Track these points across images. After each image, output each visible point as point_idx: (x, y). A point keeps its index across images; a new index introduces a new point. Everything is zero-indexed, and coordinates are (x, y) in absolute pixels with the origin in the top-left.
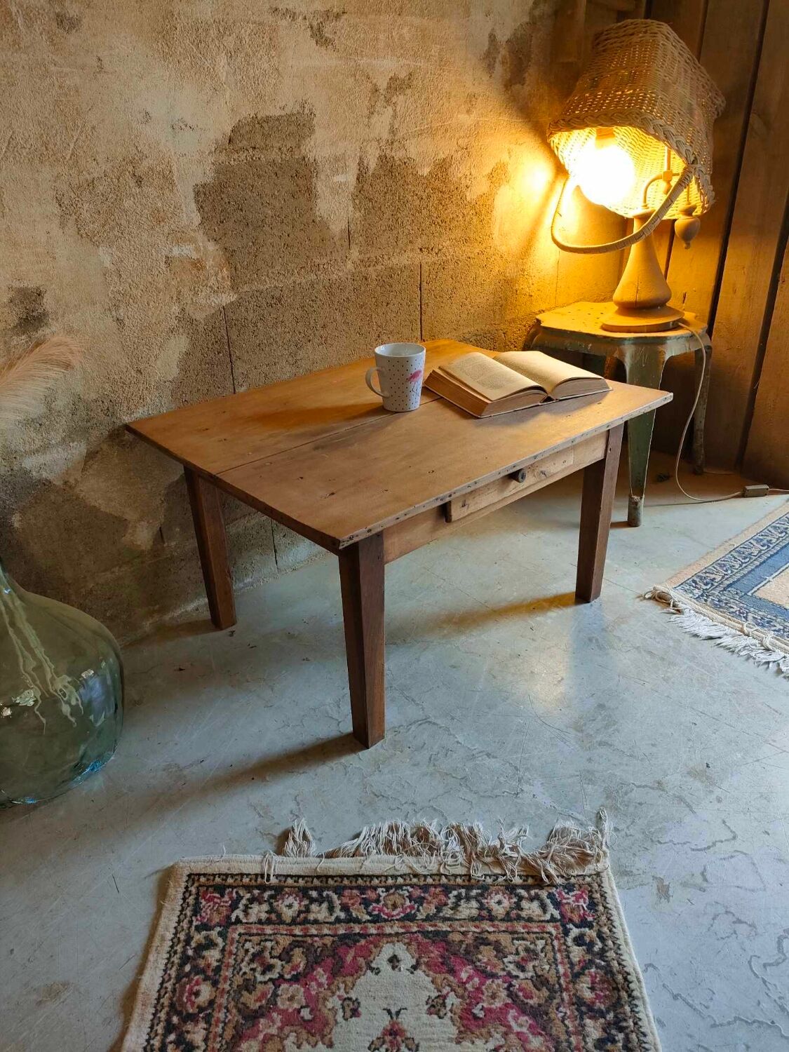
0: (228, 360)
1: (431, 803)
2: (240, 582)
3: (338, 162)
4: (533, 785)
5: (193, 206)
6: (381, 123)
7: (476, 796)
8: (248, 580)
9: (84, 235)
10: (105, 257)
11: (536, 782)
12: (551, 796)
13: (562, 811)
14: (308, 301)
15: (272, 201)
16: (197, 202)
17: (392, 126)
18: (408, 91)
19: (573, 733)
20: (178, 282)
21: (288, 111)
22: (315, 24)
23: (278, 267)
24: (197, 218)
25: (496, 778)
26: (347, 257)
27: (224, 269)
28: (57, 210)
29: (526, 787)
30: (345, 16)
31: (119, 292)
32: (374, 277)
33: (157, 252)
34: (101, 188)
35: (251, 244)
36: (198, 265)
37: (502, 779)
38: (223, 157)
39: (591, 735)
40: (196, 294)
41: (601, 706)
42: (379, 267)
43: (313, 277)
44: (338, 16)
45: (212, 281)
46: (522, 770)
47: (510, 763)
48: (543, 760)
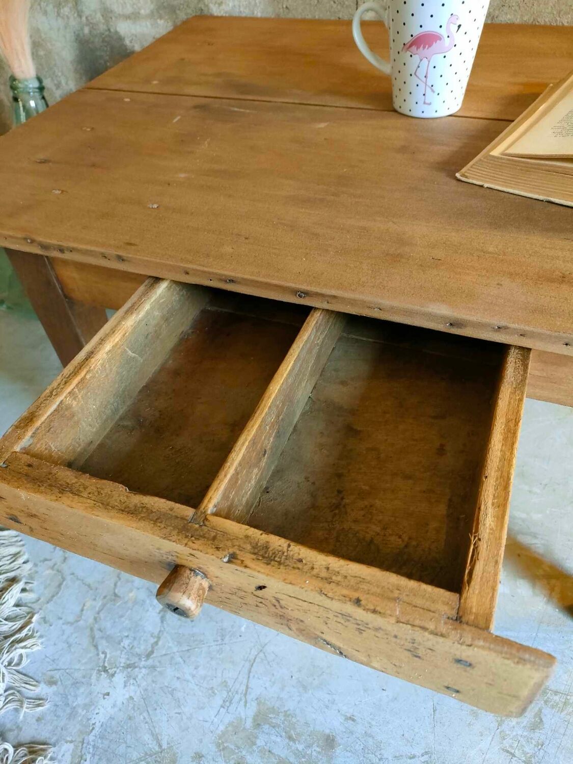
1: (69, 578)
4: (125, 686)
7: (91, 620)
11: (132, 687)
12: (112, 718)
13: (88, 743)
19: (248, 713)
25: (126, 634)
29: (119, 678)
37: (126, 642)
39: (254, 743)
41: (330, 742)
46: (150, 662)
47: (156, 643)
48: (177, 684)
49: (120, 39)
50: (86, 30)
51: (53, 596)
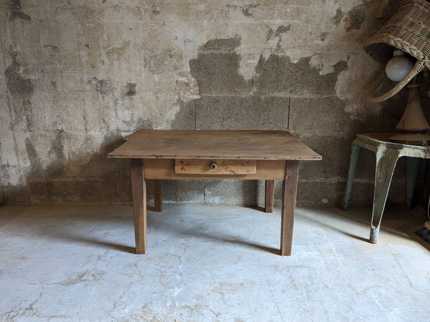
0: (194, 118)
2: (188, 201)
3: (251, 56)
4: (179, 289)
5: (189, 66)
6: (274, 42)
7: (159, 281)
8: (191, 202)
9: (151, 71)
10: (156, 78)
11: (181, 289)
12: (179, 295)
14: (230, 103)
15: (219, 67)
16: (190, 65)
17: (278, 44)
18: (288, 32)
19: (218, 285)
20: (179, 89)
21: (230, 37)
22: (245, 9)
23: (219, 90)
24: (189, 70)
26: (251, 90)
27: (197, 87)
28: (144, 63)
29: (176, 288)
30: (259, 6)
31: (159, 89)
32: (263, 99)
33: (174, 78)
34: (158, 57)
35: (209, 80)
36: (187, 84)
37: (173, 282)
38: (202, 51)
39: (222, 289)
40: (185, 93)
41: (242, 284)
42: (266, 96)
43: (234, 95)
44: (255, 6)
45: (191, 90)
46: (183, 283)
47: (183, 280)
48: (194, 285)
49: (122, 137)
50: (109, 135)
51: (142, 279)
